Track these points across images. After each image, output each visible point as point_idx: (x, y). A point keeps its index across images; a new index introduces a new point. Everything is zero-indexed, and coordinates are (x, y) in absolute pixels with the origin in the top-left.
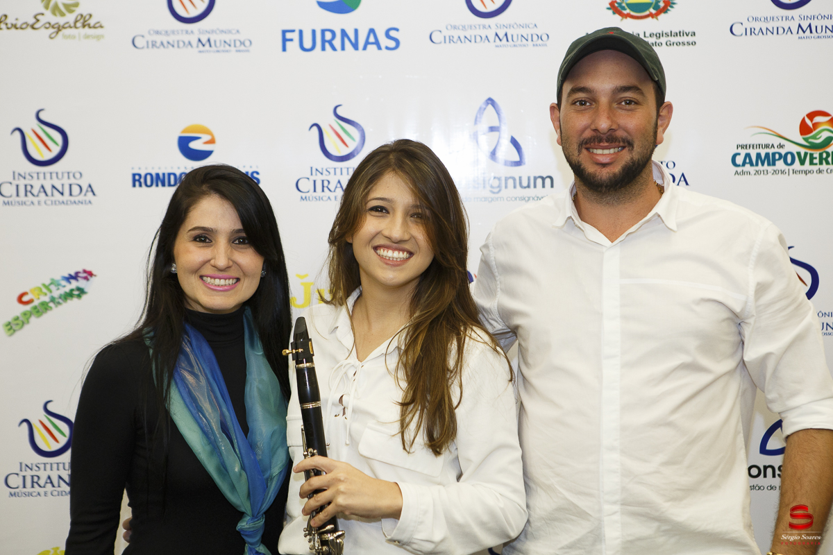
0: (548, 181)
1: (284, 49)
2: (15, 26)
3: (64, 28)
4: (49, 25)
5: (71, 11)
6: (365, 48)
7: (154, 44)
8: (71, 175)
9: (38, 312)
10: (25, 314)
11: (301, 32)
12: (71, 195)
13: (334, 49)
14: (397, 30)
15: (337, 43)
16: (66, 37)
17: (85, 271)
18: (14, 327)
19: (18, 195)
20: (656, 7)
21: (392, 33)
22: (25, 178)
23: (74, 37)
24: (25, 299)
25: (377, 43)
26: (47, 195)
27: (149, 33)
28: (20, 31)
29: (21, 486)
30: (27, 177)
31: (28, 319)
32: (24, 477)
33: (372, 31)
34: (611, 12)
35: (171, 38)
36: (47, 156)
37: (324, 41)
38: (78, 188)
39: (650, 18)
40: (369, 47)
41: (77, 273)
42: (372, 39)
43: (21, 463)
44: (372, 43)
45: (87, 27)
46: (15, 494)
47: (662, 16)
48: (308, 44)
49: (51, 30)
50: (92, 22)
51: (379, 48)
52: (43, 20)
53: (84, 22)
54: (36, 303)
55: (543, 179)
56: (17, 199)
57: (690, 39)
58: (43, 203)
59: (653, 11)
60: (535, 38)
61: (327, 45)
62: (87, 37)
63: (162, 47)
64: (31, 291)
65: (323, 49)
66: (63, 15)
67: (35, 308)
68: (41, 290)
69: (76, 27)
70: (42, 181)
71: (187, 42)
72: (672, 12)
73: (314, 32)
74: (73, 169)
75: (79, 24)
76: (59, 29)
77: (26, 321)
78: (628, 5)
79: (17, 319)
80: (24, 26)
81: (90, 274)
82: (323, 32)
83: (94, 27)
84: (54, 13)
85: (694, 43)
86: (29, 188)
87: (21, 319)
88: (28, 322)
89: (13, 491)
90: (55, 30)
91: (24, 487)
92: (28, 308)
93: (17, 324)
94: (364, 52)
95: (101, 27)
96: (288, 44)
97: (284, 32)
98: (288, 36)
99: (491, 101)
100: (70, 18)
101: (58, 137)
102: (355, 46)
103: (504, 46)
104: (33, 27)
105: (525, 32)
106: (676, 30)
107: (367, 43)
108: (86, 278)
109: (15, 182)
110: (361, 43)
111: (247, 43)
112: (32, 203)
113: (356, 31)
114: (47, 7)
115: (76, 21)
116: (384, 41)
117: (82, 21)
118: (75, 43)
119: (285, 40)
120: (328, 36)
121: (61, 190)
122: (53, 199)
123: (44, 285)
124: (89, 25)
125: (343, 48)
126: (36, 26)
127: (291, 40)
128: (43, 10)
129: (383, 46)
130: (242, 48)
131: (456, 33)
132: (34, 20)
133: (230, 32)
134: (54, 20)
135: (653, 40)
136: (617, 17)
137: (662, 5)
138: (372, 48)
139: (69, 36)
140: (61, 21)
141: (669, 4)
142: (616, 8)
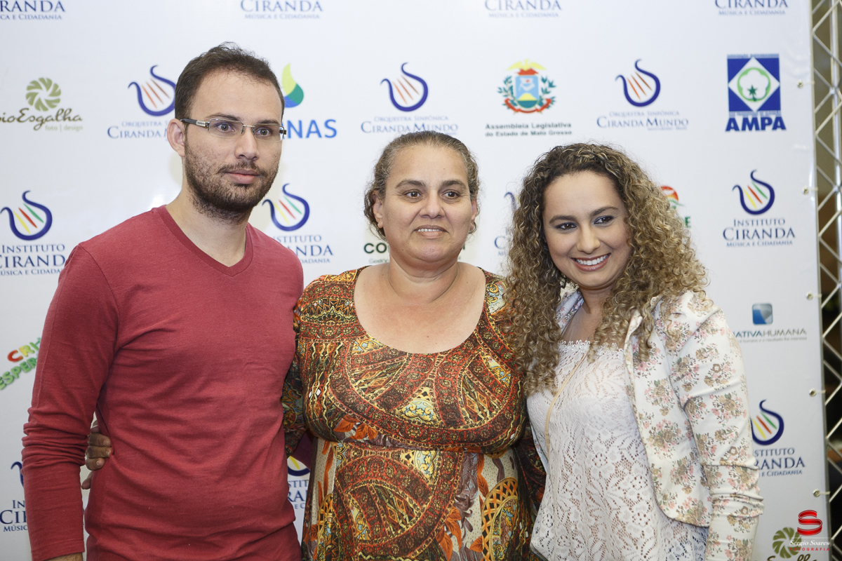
2: (2, 120)
3: (46, 120)
4: (34, 118)
5: (53, 107)
6: (308, 136)
7: (127, 134)
8: (55, 247)
9: (27, 367)
10: (15, 370)
12: (55, 264)
14: (334, 121)
16: (48, 128)
18: (5, 382)
19: (7, 266)
20: (541, 104)
21: (330, 124)
22: (13, 251)
23: (56, 128)
24: (15, 356)
25: (318, 132)
26: (33, 265)
27: (122, 124)
28: (7, 124)
29: (15, 520)
30: (16, 250)
31: (18, 375)
32: (17, 513)
33: (313, 122)
34: (506, 107)
35: (142, 129)
36: (33, 231)
38: (61, 259)
39: (536, 113)
40: (311, 135)
42: (313, 129)
43: (14, 501)
44: (314, 132)
45: (67, 120)
46: (9, 528)
47: (545, 111)
49: (35, 123)
50: (72, 115)
51: (320, 136)
52: (28, 114)
53: (65, 115)
54: (25, 360)
56: (7, 269)
57: (567, 129)
58: (30, 272)
59: (539, 107)
60: (447, 128)
62: (67, 128)
63: (134, 136)
64: (20, 349)
66: (45, 109)
67: (24, 364)
68: (30, 349)
69: (57, 119)
70: (29, 253)
71: (155, 132)
72: (553, 107)
74: (56, 243)
75: (60, 118)
76: (42, 121)
77: (16, 376)
78: (519, 101)
79: (8, 374)
80: (11, 119)
83: (74, 120)
84: (37, 107)
85: (570, 133)
86: (17, 260)
87: (11, 374)
88: (18, 377)
89: (7, 526)
90: (40, 123)
91: (17, 522)
92: (18, 364)
93: (9, 379)
94: (307, 140)
95: (80, 119)
100: (52, 112)
101: (43, 215)
102: (300, 134)
104: (19, 120)
105: (438, 123)
106: (556, 122)
107: (309, 132)
109: (4, 255)
110: (305, 132)
112: (20, 272)
113: (300, 123)
114: (31, 103)
115: (57, 115)
116: (324, 131)
117: (63, 114)
118: (57, 133)
121: (46, 261)
122: (39, 268)
123: (32, 344)
124: (69, 118)
125: (289, 136)
126: (21, 119)
128: (27, 105)
129: (323, 136)
131: (383, 124)
132: (20, 115)
134: (38, 114)
135: (539, 130)
136: (511, 111)
137: (545, 102)
138: (314, 136)
139: (52, 128)
140: (44, 115)
141: (550, 101)
142: (510, 105)
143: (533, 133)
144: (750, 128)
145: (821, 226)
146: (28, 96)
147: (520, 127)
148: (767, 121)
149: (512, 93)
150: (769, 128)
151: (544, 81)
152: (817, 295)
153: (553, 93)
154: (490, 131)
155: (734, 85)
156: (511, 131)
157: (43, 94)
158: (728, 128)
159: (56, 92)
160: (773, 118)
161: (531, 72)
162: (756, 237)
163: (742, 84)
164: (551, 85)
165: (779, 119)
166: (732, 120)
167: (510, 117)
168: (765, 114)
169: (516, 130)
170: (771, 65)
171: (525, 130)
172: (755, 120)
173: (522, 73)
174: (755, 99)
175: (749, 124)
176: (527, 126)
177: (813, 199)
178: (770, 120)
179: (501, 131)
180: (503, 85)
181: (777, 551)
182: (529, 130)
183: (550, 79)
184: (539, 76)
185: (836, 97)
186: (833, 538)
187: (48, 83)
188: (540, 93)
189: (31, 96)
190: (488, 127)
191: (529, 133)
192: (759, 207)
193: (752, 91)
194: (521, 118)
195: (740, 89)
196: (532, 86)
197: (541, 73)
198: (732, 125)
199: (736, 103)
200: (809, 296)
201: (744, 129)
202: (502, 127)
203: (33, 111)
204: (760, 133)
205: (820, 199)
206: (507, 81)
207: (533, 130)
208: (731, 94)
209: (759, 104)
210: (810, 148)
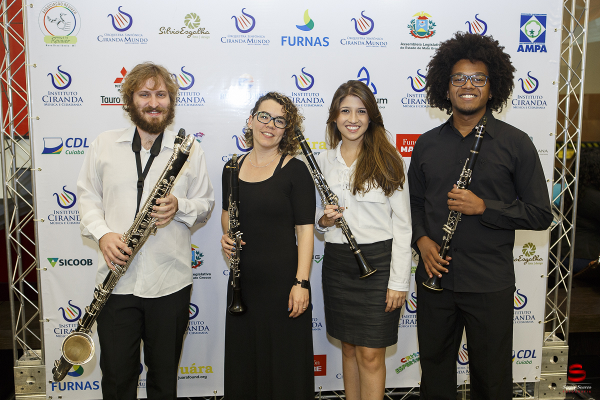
0: (385, 101)
1: (283, 45)
2: (173, 32)
3: (193, 33)
4: (187, 32)
5: (196, 27)
6: (315, 45)
7: (230, 41)
8: (195, 94)
11: (289, 37)
12: (195, 102)
13: (303, 45)
14: (328, 38)
15: (304, 42)
16: (194, 37)
17: (200, 133)
20: (428, 34)
21: (326, 40)
23: (197, 37)
25: (320, 43)
26: (185, 102)
27: (228, 36)
30: (178, 94)
33: (318, 38)
34: (411, 35)
35: (237, 39)
36: (186, 86)
37: (298, 42)
38: (198, 99)
39: (425, 38)
41: (197, 134)
42: (318, 42)
44: (318, 43)
48: (292, 43)
49: (188, 34)
50: (205, 31)
51: (321, 45)
52: (185, 30)
53: (202, 31)
55: (383, 100)
58: (184, 105)
59: (427, 36)
60: (382, 43)
61: (300, 43)
62: (203, 37)
63: (233, 42)
65: (298, 45)
66: (193, 28)
69: (198, 34)
70: (183, 96)
71: (243, 41)
72: (434, 36)
73: (295, 38)
75: (199, 32)
76: (191, 34)
78: (417, 32)
80: (177, 32)
81: (203, 134)
82: (298, 38)
83: (206, 33)
84: (189, 27)
86: (178, 99)
95: (208, 33)
96: (284, 42)
97: (283, 37)
98: (284, 39)
99: (364, 68)
100: (196, 29)
101: (190, 78)
102: (311, 44)
103: (370, 46)
104: (181, 33)
105: (378, 41)
107: (316, 43)
108: (200, 136)
110: (313, 44)
111: (268, 41)
112: (180, 105)
113: (312, 38)
114: (186, 25)
115: (198, 31)
116: (323, 43)
118: (198, 39)
119: (283, 41)
120: (300, 40)
121: (191, 100)
122: (188, 103)
124: (204, 33)
125: (306, 45)
127: (286, 41)
128: (185, 26)
129: (322, 45)
130: (266, 43)
131: (351, 41)
132: (181, 30)
133: (261, 37)
134: (189, 30)
135: (426, 47)
136: (413, 36)
137: (430, 33)
138: (318, 45)
139: (196, 37)
140: (193, 31)
141: (433, 33)
142: (413, 34)
143: (423, 48)
144: (529, 51)
145: (559, 101)
146: (185, 21)
147: (417, 45)
148: (538, 48)
149: (415, 28)
150: (538, 51)
151: (430, 22)
152: (554, 134)
153: (435, 28)
154: (403, 46)
155: (523, 29)
156: (413, 46)
157: (192, 21)
158: (519, 51)
159: (198, 20)
160: (541, 46)
161: (425, 18)
162: (528, 104)
163: (527, 29)
164: (434, 25)
165: (544, 47)
166: (521, 46)
167: (413, 40)
168: (537, 44)
169: (415, 46)
170: (542, 19)
171: (420, 47)
172: (532, 46)
173: (420, 18)
174: (533, 36)
175: (529, 49)
176: (421, 45)
177: (557, 86)
178: (539, 47)
179: (408, 46)
180: (410, 24)
181: (524, 253)
182: (421, 47)
183: (433, 22)
184: (428, 20)
185: (571, 37)
186: (551, 248)
187: (195, 15)
188: (428, 29)
189: (187, 22)
190: (402, 44)
191: (422, 48)
192: (531, 90)
193: (532, 32)
194: (418, 40)
195: (526, 31)
196: (425, 25)
197: (430, 19)
198: (520, 49)
199: (523, 38)
200: (551, 135)
201: (526, 51)
202: (408, 44)
203: (187, 29)
204: (534, 53)
205: (560, 87)
206: (412, 22)
207: (424, 47)
208: (521, 32)
209: (535, 39)
210: (557, 62)
